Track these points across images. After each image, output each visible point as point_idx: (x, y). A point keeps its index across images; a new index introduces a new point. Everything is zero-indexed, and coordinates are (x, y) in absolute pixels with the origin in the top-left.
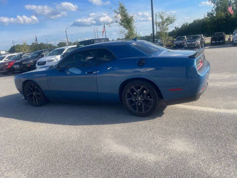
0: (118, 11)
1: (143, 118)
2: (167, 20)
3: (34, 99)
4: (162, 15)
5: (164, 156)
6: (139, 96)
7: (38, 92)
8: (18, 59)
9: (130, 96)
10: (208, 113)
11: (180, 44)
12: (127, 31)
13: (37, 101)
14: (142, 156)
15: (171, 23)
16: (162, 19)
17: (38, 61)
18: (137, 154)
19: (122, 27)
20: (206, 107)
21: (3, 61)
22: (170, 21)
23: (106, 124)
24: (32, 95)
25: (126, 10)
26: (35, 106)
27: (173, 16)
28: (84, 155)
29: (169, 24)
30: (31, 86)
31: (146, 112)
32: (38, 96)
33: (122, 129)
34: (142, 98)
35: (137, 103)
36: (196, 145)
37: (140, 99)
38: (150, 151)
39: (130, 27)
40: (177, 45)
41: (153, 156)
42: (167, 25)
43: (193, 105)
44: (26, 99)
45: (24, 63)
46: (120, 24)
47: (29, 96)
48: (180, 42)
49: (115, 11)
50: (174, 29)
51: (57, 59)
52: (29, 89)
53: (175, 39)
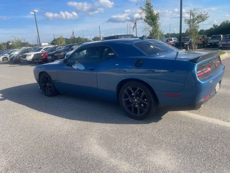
0: (144, 8)
1: (138, 121)
2: (198, 17)
3: (47, 90)
4: (194, 12)
5: (140, 167)
6: (136, 98)
7: (50, 83)
8: (52, 51)
9: (126, 97)
10: (211, 125)
11: (215, 43)
12: (151, 28)
13: (49, 91)
14: (117, 163)
15: (203, 20)
16: (193, 16)
17: (67, 54)
18: (112, 160)
19: (147, 23)
20: (212, 117)
21: (40, 52)
22: (202, 18)
23: (98, 122)
24: (45, 86)
25: (152, 7)
26: (47, 96)
27: (205, 14)
28: (64, 152)
29: (200, 22)
30: (45, 77)
31: (142, 115)
32: (50, 87)
33: (112, 130)
34: (138, 100)
35: (132, 105)
36: (180, 161)
37: (136, 100)
38: (127, 160)
39: (154, 24)
40: (211, 44)
41: (128, 165)
42: (198, 23)
43: (198, 114)
44: (41, 88)
45: (55, 55)
46: (145, 20)
47: (43, 86)
48: (215, 41)
49: (141, 8)
50: (213, 27)
51: (83, 53)
52: (44, 80)
53: (210, 38)
